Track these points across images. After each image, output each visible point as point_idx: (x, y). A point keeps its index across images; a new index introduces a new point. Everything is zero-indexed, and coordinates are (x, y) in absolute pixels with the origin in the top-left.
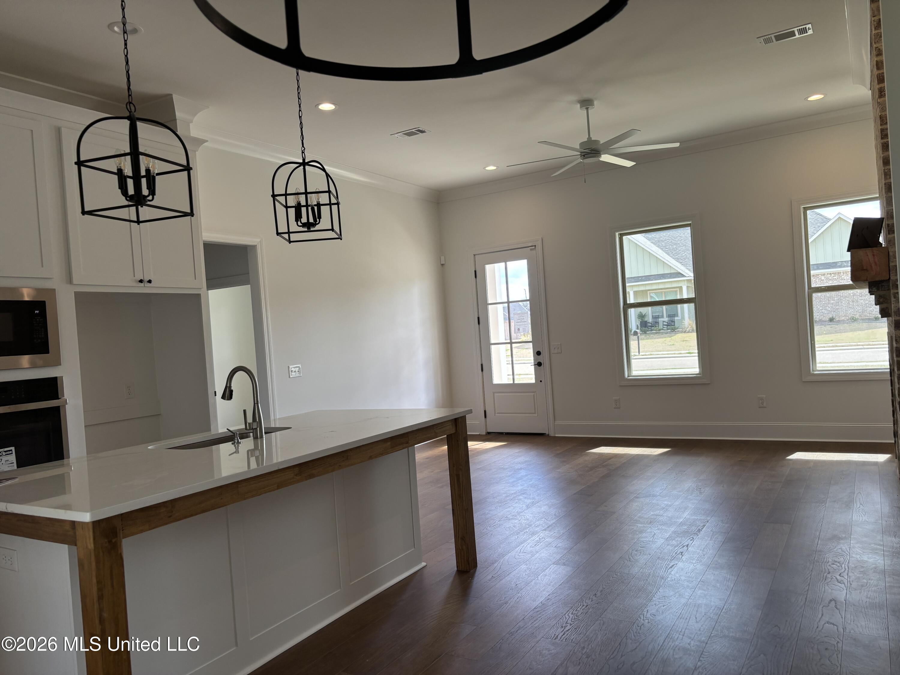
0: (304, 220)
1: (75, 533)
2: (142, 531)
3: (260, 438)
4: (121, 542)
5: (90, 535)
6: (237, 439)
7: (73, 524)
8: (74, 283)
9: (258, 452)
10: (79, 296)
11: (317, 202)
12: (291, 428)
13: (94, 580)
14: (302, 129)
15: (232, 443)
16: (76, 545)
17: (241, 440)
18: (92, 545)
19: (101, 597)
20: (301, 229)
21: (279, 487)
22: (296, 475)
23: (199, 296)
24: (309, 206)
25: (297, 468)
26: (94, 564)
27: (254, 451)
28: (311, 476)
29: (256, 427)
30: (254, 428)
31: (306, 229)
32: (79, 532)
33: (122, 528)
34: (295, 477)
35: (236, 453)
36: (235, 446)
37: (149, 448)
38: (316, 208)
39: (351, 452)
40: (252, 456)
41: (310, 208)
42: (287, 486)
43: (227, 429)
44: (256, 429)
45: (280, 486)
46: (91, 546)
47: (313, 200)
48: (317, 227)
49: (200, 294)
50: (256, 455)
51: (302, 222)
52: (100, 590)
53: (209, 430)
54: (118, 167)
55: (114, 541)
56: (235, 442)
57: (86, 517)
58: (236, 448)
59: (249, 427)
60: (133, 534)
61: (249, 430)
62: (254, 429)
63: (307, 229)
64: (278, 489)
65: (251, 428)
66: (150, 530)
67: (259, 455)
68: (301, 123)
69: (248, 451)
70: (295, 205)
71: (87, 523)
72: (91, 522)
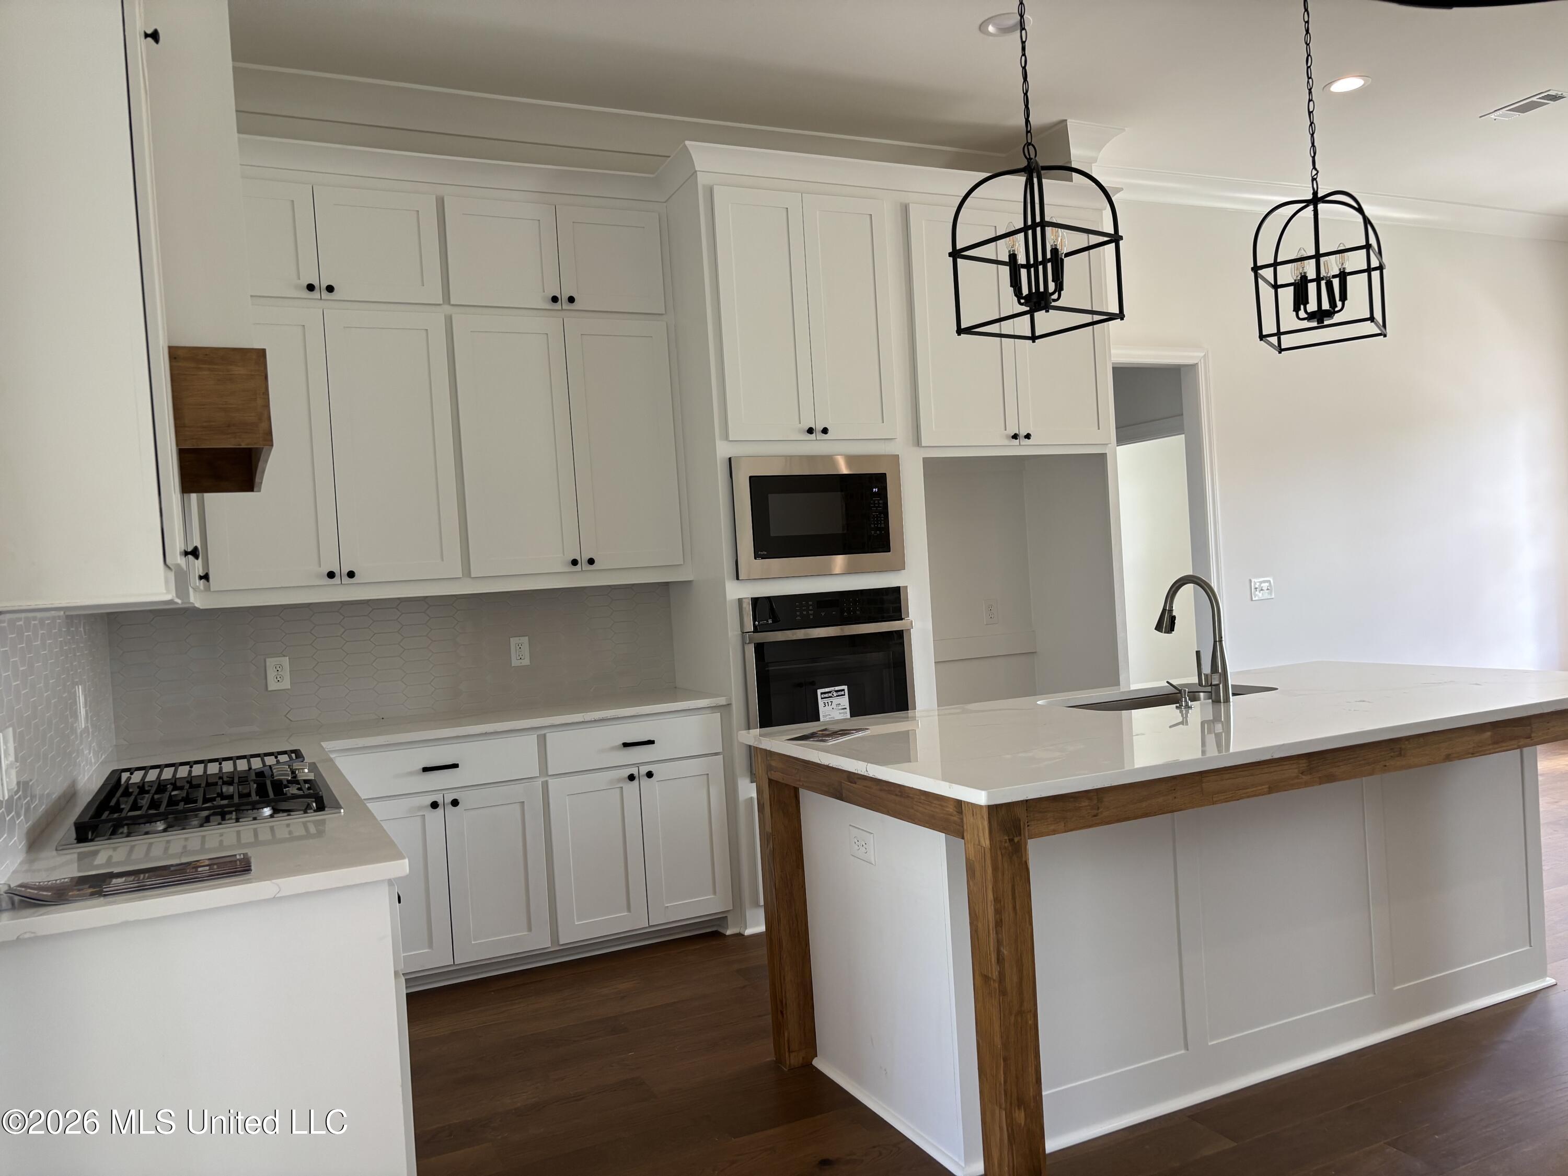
0: (1312, 306)
1: (962, 819)
2: (1054, 832)
3: (1224, 702)
4: (1026, 844)
5: (983, 824)
6: (1186, 701)
7: (959, 803)
8: (923, 445)
9: (1220, 725)
10: (929, 463)
11: (1340, 269)
12: (1277, 689)
13: (990, 896)
14: (1312, 135)
15: (1177, 707)
16: (963, 838)
17: (1192, 703)
18: (988, 842)
19: (999, 924)
20: (1306, 324)
21: (1271, 791)
22: (1302, 773)
23: (1103, 456)
24: (1323, 279)
25: (1304, 761)
26: (990, 871)
27: (1214, 724)
28: (1331, 778)
29: (1217, 682)
30: (1213, 683)
31: (1315, 324)
32: (968, 819)
33: (1027, 822)
34: (1300, 775)
35: (1183, 725)
36: (1181, 712)
37: (1038, 703)
38: (1336, 282)
39: (1407, 742)
40: (1209, 732)
41: (1323, 283)
42: (1286, 790)
43: (1168, 682)
44: (1218, 685)
45: (1273, 788)
46: (986, 842)
47: (1331, 266)
48: (1337, 318)
49: (1106, 454)
50: (1216, 732)
51: (1309, 311)
52: (998, 912)
53: (1117, 683)
54: (1009, 251)
55: (1016, 840)
56: (1183, 706)
57: (980, 798)
58: (1182, 716)
59: (1205, 681)
60: (1041, 835)
61: (1205, 686)
62: (1215, 685)
63: (1318, 324)
64: (1269, 793)
65: (1209, 684)
66: (1065, 832)
67: (1221, 731)
68: (1312, 123)
69: (1203, 723)
70: (1295, 280)
71: (981, 806)
72: (986, 806)
